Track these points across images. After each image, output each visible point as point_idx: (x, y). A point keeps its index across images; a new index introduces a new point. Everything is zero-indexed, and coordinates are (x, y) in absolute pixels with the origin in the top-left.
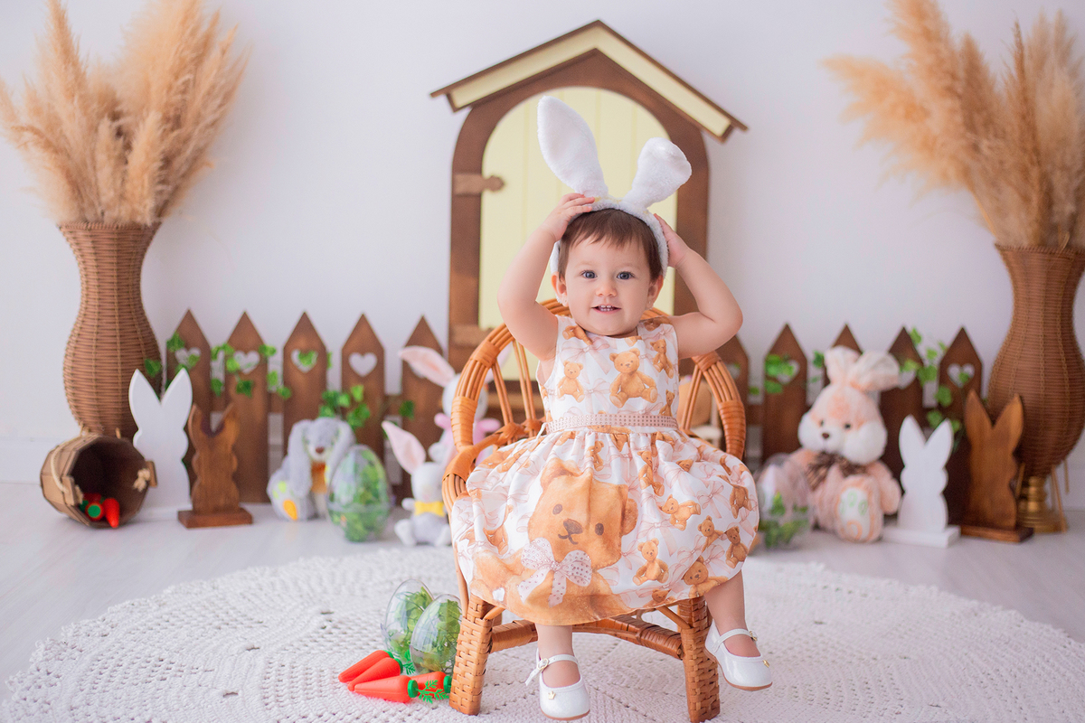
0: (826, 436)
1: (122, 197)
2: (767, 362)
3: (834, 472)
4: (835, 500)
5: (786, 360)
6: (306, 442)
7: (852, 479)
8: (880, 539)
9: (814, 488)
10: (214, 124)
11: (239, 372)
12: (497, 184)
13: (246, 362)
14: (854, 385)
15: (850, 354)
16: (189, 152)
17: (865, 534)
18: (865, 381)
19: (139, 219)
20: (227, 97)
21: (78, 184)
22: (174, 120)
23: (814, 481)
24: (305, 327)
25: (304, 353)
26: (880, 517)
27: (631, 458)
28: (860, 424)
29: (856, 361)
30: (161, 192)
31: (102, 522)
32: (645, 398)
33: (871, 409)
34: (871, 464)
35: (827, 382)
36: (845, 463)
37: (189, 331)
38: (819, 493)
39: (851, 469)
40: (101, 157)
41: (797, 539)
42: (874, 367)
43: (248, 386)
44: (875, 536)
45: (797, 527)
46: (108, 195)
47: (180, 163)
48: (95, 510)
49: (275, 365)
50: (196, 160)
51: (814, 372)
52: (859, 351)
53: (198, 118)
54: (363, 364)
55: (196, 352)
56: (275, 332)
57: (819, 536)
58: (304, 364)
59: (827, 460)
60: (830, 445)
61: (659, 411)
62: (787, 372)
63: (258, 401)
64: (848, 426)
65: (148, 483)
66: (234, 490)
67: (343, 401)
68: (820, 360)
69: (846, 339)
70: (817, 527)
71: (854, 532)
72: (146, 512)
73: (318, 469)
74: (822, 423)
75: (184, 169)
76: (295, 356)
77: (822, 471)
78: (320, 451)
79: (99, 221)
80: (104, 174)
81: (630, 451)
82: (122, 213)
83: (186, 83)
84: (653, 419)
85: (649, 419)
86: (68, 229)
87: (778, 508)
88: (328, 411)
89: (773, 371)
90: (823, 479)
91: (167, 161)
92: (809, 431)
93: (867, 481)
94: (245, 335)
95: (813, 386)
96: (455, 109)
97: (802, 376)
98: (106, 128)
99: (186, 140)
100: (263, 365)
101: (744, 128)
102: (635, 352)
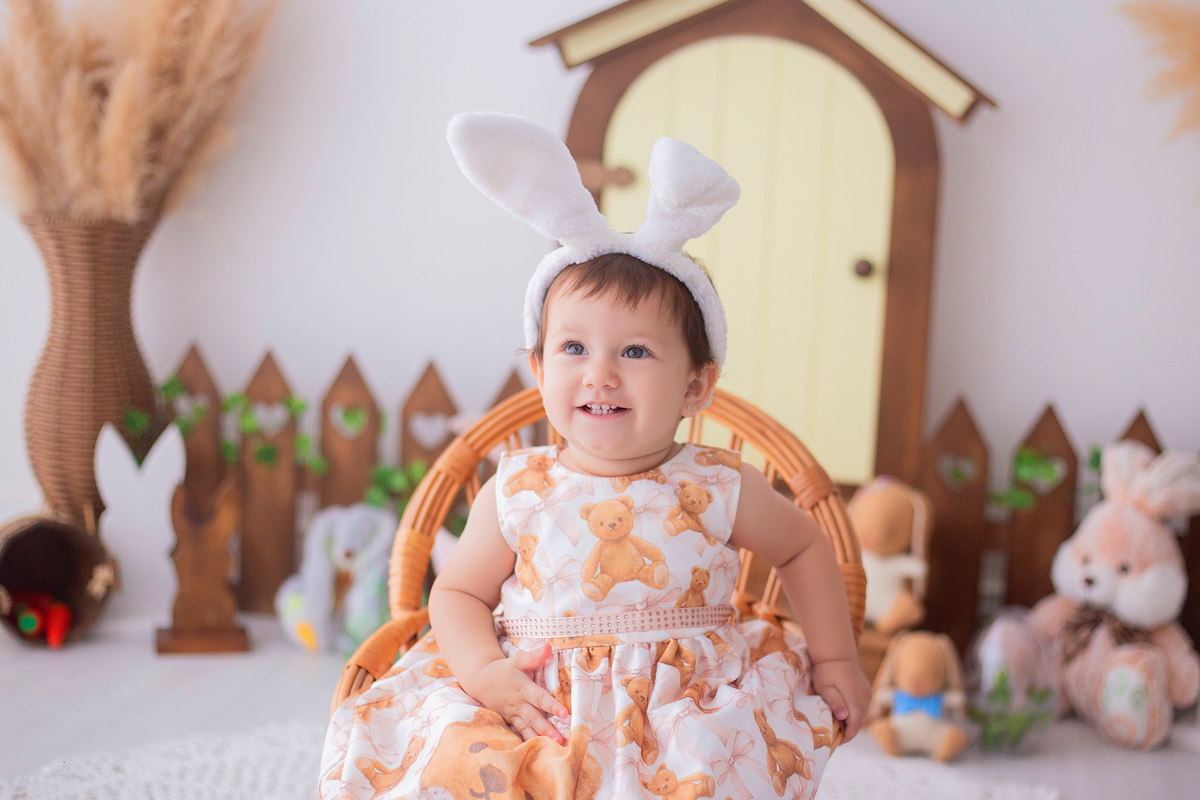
0: (1089, 582)
1: (95, 181)
2: (1018, 459)
3: (1101, 637)
4: (1098, 681)
5: (1045, 457)
6: (330, 541)
7: (1126, 652)
8: (1166, 745)
9: (1068, 658)
10: (230, 80)
11: (259, 433)
12: (625, 177)
13: (270, 418)
14: (1140, 506)
15: (1141, 453)
16: (189, 118)
17: (1140, 734)
18: (1157, 501)
19: (116, 213)
20: (248, 42)
21: (35, 163)
22: (170, 73)
23: (1071, 647)
24: (350, 374)
25: (350, 410)
26: (1166, 712)
27: (608, 688)
28: (1144, 566)
29: (1147, 466)
30: (149, 177)
31: (39, 639)
32: (645, 581)
33: (1164, 546)
34: (1161, 628)
35: (1101, 497)
36: (1117, 624)
37: (194, 372)
38: (1076, 667)
39: (1128, 634)
40: (65, 124)
41: (1032, 737)
42: (1176, 479)
43: (271, 454)
44: (1157, 738)
45: (1031, 721)
46: (74, 177)
47: (179, 135)
48: (30, 621)
49: (309, 426)
50: (204, 131)
51: (1086, 476)
52: (1156, 448)
53: (204, 71)
54: (428, 430)
55: (201, 402)
56: (310, 379)
57: (1070, 731)
58: (350, 426)
59: (1092, 617)
60: (1097, 595)
61: (673, 604)
62: (1049, 475)
63: (284, 476)
64: (1124, 569)
65: (111, 589)
66: (228, 602)
67: (399, 482)
68: (1096, 460)
69: (1141, 432)
70: (1072, 714)
71: (1123, 731)
72: (109, 625)
73: (341, 583)
74: (1086, 561)
75: (186, 144)
76: (337, 415)
77: (1084, 634)
78: (349, 555)
79: (64, 213)
80: (68, 149)
81: (609, 671)
82: (92, 204)
83: (187, 21)
84: (662, 616)
85: (654, 617)
86: (28, 221)
87: (1002, 691)
88: (375, 494)
89: (1026, 473)
90: (1084, 645)
91: (158, 133)
92: (1068, 568)
93: (1150, 655)
94: (268, 381)
95: (1083, 499)
96: (570, 66)
97: (1070, 484)
98: (73, 84)
99: (187, 103)
100: (292, 425)
101: (992, 103)
102: (624, 502)
